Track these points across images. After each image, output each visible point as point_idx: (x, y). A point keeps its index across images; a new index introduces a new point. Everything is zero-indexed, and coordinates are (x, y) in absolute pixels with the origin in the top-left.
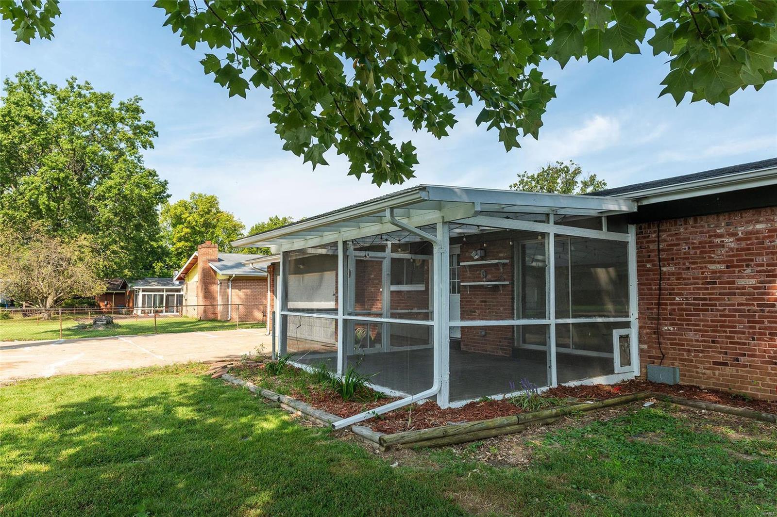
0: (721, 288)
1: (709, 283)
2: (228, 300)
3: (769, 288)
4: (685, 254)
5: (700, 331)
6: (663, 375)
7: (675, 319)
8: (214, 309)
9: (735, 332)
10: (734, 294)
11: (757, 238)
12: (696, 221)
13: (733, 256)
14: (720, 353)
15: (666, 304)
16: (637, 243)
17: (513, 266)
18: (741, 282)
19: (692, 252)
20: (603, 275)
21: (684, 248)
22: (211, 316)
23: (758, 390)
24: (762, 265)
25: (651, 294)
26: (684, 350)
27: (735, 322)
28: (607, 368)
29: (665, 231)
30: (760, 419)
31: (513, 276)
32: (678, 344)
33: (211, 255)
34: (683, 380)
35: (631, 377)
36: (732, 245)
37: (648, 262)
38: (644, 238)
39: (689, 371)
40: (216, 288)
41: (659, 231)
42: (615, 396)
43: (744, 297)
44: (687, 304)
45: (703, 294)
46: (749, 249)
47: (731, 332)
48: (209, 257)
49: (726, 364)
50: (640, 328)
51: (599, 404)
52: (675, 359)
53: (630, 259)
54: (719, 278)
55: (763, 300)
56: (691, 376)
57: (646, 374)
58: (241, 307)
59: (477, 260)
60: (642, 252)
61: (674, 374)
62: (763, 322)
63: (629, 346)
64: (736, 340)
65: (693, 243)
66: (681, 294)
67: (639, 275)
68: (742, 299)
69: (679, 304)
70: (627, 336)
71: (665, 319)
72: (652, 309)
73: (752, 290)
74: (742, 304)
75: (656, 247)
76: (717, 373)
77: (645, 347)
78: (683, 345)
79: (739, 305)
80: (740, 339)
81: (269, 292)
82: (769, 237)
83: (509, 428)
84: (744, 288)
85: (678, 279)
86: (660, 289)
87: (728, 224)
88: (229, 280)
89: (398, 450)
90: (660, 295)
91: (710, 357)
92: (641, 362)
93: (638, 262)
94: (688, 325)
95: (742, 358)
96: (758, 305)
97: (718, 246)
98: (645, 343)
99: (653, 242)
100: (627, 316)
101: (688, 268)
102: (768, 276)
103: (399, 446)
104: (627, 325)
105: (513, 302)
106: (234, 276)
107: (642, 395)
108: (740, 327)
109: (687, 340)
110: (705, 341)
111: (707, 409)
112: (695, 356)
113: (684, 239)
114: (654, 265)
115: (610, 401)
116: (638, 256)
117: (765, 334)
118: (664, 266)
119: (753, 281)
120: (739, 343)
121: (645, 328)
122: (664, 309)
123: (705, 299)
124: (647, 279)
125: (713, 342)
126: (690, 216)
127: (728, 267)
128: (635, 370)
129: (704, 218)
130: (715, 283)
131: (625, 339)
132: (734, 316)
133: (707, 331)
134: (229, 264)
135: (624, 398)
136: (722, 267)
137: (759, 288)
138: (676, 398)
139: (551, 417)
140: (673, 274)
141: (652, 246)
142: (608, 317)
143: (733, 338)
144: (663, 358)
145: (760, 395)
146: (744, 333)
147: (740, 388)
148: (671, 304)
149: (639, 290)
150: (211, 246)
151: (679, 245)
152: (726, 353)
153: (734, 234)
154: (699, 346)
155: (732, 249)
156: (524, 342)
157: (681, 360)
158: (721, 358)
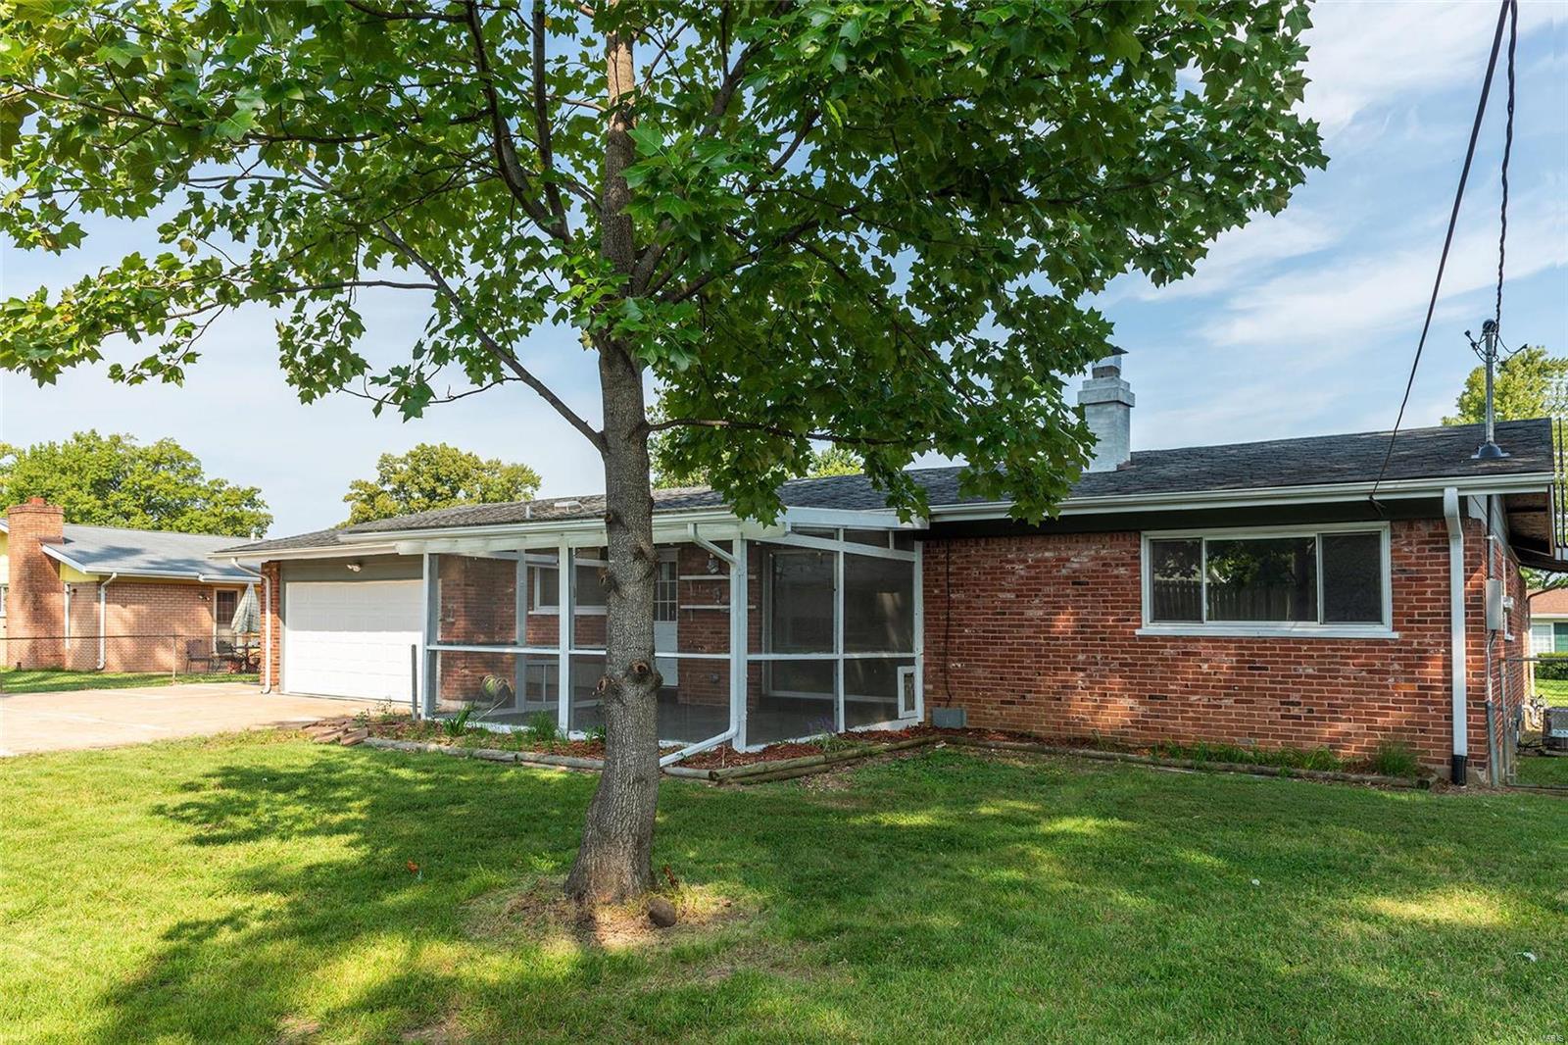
0: (1010, 619)
1: (998, 614)
2: (98, 627)
3: (1055, 620)
4: (975, 579)
5: (989, 667)
6: (950, 718)
7: (962, 654)
8: (56, 646)
9: (1023, 668)
10: (1023, 626)
11: (1046, 567)
12: (987, 544)
13: (1024, 584)
14: (1007, 690)
15: (954, 637)
16: (924, 564)
17: (761, 584)
18: (1030, 613)
19: (983, 578)
20: (888, 600)
21: (975, 573)
22: (51, 661)
23: (1042, 728)
24: (1048, 596)
25: (938, 625)
26: (972, 689)
27: (1022, 656)
28: (891, 714)
29: (955, 551)
30: (1044, 752)
31: (761, 598)
32: (967, 683)
33: (47, 530)
34: (970, 723)
35: (915, 723)
36: (1022, 573)
37: (936, 587)
38: (932, 558)
39: (976, 713)
40: (60, 601)
41: (949, 551)
42: (907, 738)
43: (1032, 630)
44: (976, 637)
45: (993, 626)
46: (1037, 578)
47: (1019, 667)
48: (42, 534)
49: (1013, 703)
50: (925, 665)
51: (894, 746)
52: (963, 700)
53: (915, 583)
54: (1009, 608)
55: (1049, 632)
56: (978, 718)
57: (931, 719)
58: (127, 642)
59: (715, 574)
60: (929, 575)
61: (961, 716)
62: (1048, 657)
63: (913, 685)
64: (1023, 676)
65: (984, 568)
66: (971, 625)
67: (925, 602)
68: (1029, 632)
69: (967, 637)
70: (912, 675)
71: (952, 654)
72: (939, 642)
73: (1039, 622)
74: (1030, 637)
75: (944, 570)
76: (1004, 712)
77: (930, 687)
78: (971, 683)
79: (1027, 638)
80: (1027, 674)
81: (268, 612)
82: (1056, 566)
83: (817, 767)
84: (1032, 620)
85: (968, 608)
86: (948, 619)
87: (1019, 549)
88: (99, 584)
89: (729, 784)
90: (948, 626)
91: (997, 696)
92: (926, 705)
93: (924, 586)
94: (976, 660)
95: (1028, 695)
96: (1045, 639)
97: (1008, 573)
98: (931, 683)
99: (942, 563)
100: (911, 651)
101: (978, 596)
102: (1054, 608)
103: (731, 780)
104: (911, 662)
105: (761, 634)
106: (114, 575)
107: (931, 738)
108: (1027, 662)
109: (975, 678)
110: (993, 679)
111: (997, 747)
112: (984, 696)
113: (975, 562)
114: (942, 591)
115: (904, 743)
116: (925, 580)
117: (1049, 668)
118: (953, 592)
119: (1041, 613)
120: (1026, 680)
121: (931, 665)
122: (952, 643)
123: (995, 632)
124: (934, 608)
125: (1001, 679)
126: (981, 537)
127: (1017, 596)
128: (918, 716)
129: (996, 540)
130: (1004, 614)
131: (909, 677)
132: (1022, 650)
133: (995, 667)
134: (93, 549)
135: (916, 741)
136: (1012, 596)
137: (1046, 620)
138: (966, 740)
139: (852, 757)
140: (962, 602)
141: (941, 569)
142: (893, 651)
143: (1020, 673)
144: (949, 700)
145: (1043, 733)
146: (1030, 668)
147: (1026, 727)
148: (960, 637)
149: (925, 619)
150: (47, 510)
151: (969, 568)
152: (1013, 691)
153: (1025, 561)
154: (987, 684)
155: (1022, 577)
156: (774, 689)
157: (969, 700)
158: (1009, 696)
